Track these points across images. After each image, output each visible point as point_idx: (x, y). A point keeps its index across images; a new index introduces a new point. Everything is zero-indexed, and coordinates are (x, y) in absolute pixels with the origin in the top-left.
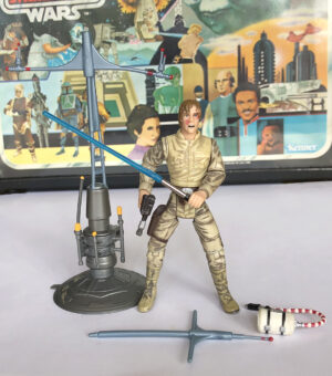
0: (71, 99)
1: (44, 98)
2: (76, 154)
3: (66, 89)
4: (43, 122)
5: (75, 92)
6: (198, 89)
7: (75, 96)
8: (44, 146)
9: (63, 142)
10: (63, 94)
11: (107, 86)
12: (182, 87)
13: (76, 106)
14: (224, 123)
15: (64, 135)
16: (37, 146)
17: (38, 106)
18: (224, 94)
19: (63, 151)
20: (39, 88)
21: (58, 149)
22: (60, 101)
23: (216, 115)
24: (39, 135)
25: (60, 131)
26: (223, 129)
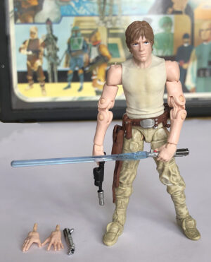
0: (79, 41)
1: (56, 39)
2: (80, 89)
3: (75, 32)
4: (53, 60)
5: (83, 35)
6: (186, 36)
7: (82, 38)
8: (53, 81)
9: (70, 78)
10: (72, 37)
11: (111, 31)
12: (173, 34)
13: (84, 48)
14: (205, 65)
15: (71, 72)
16: (47, 81)
17: (50, 47)
18: (206, 41)
19: (69, 87)
20: (51, 30)
21: (65, 85)
22: (70, 43)
23: (199, 58)
24: (49, 72)
25: (67, 69)
26: (204, 70)
